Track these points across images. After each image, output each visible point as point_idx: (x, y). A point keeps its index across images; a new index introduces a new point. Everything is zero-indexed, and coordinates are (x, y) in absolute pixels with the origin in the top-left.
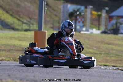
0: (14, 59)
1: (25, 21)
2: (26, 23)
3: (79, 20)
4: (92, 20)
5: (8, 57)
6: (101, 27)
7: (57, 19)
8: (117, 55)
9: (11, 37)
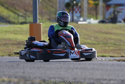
0: (9, 54)
1: (21, 14)
3: (76, 10)
6: (98, 16)
7: (53, 10)
8: (115, 44)
9: (6, 31)
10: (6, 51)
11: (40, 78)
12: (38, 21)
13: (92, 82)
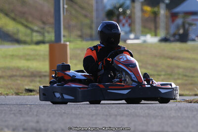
0: (17, 92)
1: (36, 28)
2: (37, 31)
3: (124, 21)
4: (145, 21)
5: (9, 89)
6: (158, 31)
7: (87, 21)
8: (186, 76)
9: (12, 55)
10: (13, 87)
12: (63, 39)
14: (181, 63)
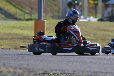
0: (15, 47)
1: (27, 11)
2: (28, 13)
3: (78, 9)
4: (90, 9)
5: (11, 46)
6: (97, 15)
7: (57, 8)
9: (13, 27)
10: (13, 45)
11: (42, 69)
12: (42, 18)
13: (90, 74)
14: (110, 33)
